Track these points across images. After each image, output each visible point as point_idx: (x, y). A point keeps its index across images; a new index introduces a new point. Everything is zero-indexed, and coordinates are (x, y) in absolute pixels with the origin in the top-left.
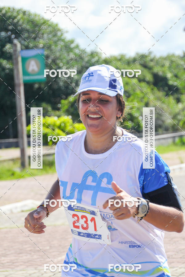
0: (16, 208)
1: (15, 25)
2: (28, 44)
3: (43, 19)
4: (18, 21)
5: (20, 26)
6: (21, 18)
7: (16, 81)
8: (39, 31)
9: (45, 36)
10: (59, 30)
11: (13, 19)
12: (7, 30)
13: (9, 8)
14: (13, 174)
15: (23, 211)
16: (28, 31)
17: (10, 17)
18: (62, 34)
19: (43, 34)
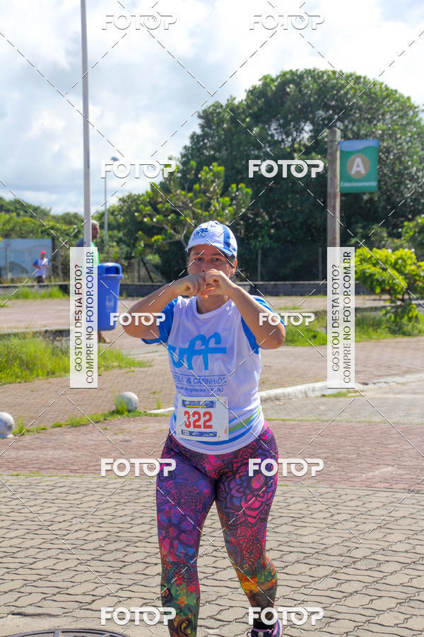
0: (314, 390)
1: (340, 99)
2: (359, 130)
3: (387, 89)
4: (347, 93)
5: (349, 101)
6: (352, 88)
7: (330, 190)
8: (378, 110)
9: (388, 116)
10: (412, 107)
11: (338, 91)
12: (326, 107)
13: (334, 73)
14: (315, 337)
15: (324, 396)
16: (360, 109)
17: (333, 87)
18: (416, 114)
19: (383, 115)
